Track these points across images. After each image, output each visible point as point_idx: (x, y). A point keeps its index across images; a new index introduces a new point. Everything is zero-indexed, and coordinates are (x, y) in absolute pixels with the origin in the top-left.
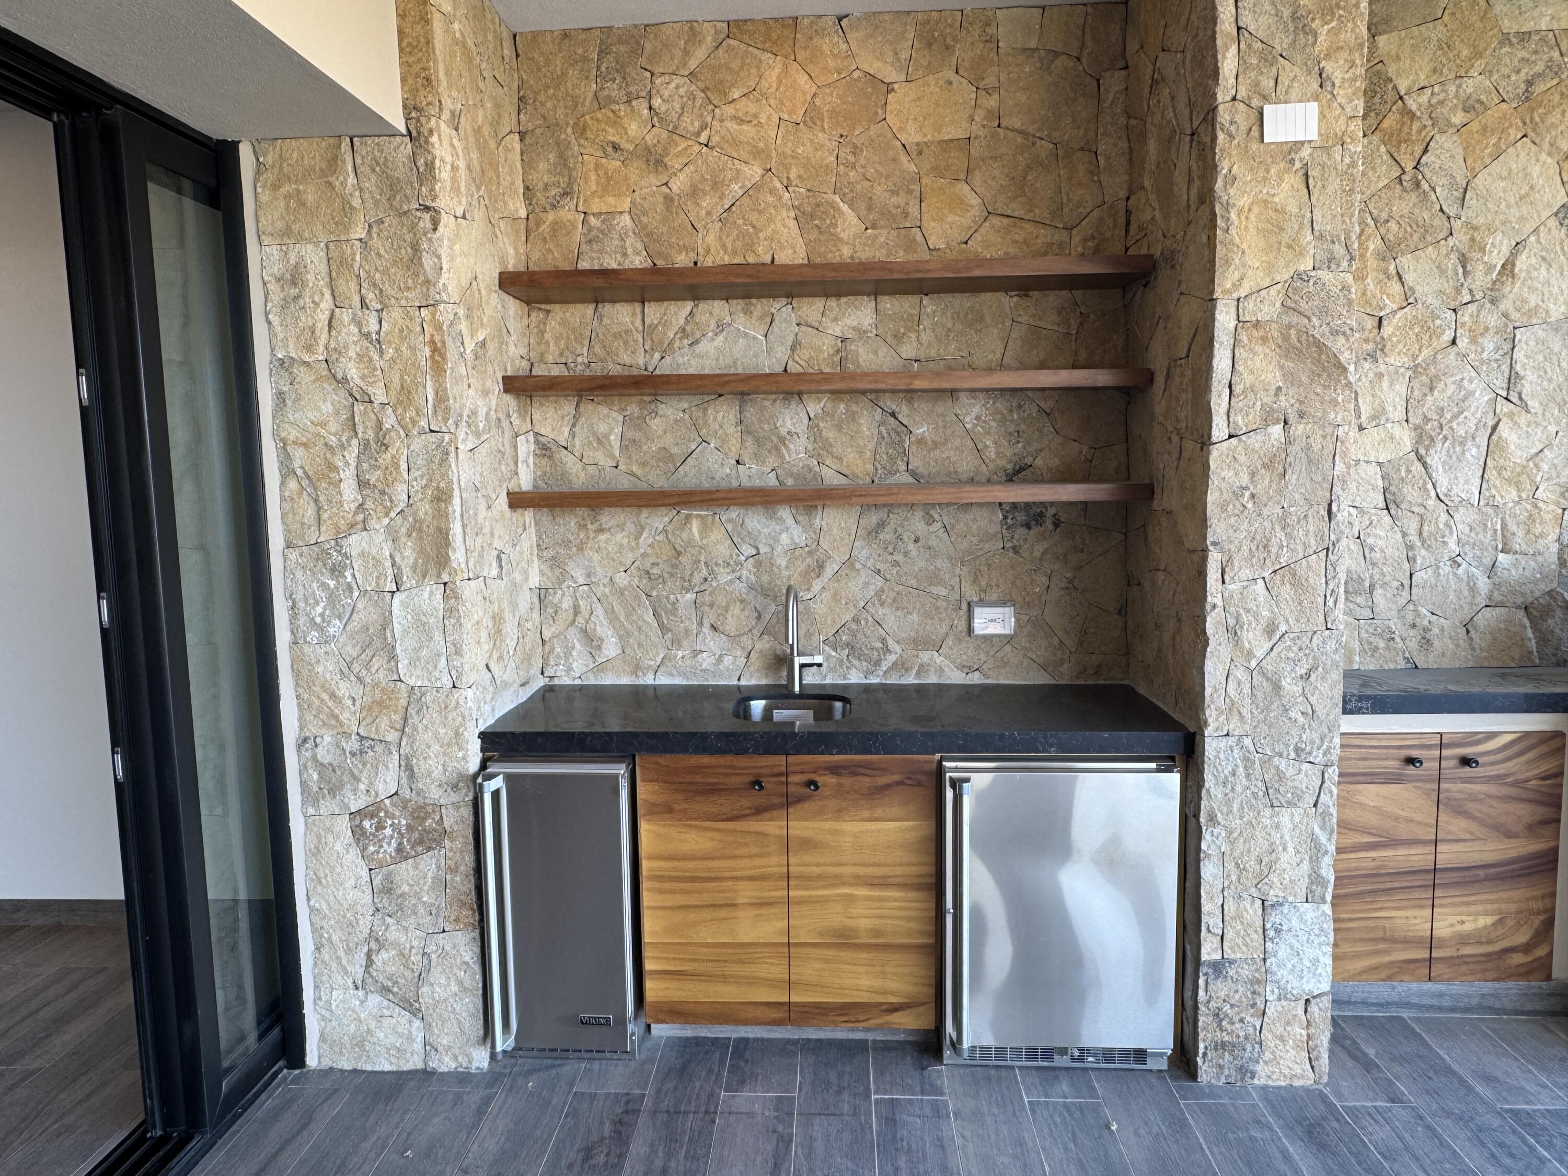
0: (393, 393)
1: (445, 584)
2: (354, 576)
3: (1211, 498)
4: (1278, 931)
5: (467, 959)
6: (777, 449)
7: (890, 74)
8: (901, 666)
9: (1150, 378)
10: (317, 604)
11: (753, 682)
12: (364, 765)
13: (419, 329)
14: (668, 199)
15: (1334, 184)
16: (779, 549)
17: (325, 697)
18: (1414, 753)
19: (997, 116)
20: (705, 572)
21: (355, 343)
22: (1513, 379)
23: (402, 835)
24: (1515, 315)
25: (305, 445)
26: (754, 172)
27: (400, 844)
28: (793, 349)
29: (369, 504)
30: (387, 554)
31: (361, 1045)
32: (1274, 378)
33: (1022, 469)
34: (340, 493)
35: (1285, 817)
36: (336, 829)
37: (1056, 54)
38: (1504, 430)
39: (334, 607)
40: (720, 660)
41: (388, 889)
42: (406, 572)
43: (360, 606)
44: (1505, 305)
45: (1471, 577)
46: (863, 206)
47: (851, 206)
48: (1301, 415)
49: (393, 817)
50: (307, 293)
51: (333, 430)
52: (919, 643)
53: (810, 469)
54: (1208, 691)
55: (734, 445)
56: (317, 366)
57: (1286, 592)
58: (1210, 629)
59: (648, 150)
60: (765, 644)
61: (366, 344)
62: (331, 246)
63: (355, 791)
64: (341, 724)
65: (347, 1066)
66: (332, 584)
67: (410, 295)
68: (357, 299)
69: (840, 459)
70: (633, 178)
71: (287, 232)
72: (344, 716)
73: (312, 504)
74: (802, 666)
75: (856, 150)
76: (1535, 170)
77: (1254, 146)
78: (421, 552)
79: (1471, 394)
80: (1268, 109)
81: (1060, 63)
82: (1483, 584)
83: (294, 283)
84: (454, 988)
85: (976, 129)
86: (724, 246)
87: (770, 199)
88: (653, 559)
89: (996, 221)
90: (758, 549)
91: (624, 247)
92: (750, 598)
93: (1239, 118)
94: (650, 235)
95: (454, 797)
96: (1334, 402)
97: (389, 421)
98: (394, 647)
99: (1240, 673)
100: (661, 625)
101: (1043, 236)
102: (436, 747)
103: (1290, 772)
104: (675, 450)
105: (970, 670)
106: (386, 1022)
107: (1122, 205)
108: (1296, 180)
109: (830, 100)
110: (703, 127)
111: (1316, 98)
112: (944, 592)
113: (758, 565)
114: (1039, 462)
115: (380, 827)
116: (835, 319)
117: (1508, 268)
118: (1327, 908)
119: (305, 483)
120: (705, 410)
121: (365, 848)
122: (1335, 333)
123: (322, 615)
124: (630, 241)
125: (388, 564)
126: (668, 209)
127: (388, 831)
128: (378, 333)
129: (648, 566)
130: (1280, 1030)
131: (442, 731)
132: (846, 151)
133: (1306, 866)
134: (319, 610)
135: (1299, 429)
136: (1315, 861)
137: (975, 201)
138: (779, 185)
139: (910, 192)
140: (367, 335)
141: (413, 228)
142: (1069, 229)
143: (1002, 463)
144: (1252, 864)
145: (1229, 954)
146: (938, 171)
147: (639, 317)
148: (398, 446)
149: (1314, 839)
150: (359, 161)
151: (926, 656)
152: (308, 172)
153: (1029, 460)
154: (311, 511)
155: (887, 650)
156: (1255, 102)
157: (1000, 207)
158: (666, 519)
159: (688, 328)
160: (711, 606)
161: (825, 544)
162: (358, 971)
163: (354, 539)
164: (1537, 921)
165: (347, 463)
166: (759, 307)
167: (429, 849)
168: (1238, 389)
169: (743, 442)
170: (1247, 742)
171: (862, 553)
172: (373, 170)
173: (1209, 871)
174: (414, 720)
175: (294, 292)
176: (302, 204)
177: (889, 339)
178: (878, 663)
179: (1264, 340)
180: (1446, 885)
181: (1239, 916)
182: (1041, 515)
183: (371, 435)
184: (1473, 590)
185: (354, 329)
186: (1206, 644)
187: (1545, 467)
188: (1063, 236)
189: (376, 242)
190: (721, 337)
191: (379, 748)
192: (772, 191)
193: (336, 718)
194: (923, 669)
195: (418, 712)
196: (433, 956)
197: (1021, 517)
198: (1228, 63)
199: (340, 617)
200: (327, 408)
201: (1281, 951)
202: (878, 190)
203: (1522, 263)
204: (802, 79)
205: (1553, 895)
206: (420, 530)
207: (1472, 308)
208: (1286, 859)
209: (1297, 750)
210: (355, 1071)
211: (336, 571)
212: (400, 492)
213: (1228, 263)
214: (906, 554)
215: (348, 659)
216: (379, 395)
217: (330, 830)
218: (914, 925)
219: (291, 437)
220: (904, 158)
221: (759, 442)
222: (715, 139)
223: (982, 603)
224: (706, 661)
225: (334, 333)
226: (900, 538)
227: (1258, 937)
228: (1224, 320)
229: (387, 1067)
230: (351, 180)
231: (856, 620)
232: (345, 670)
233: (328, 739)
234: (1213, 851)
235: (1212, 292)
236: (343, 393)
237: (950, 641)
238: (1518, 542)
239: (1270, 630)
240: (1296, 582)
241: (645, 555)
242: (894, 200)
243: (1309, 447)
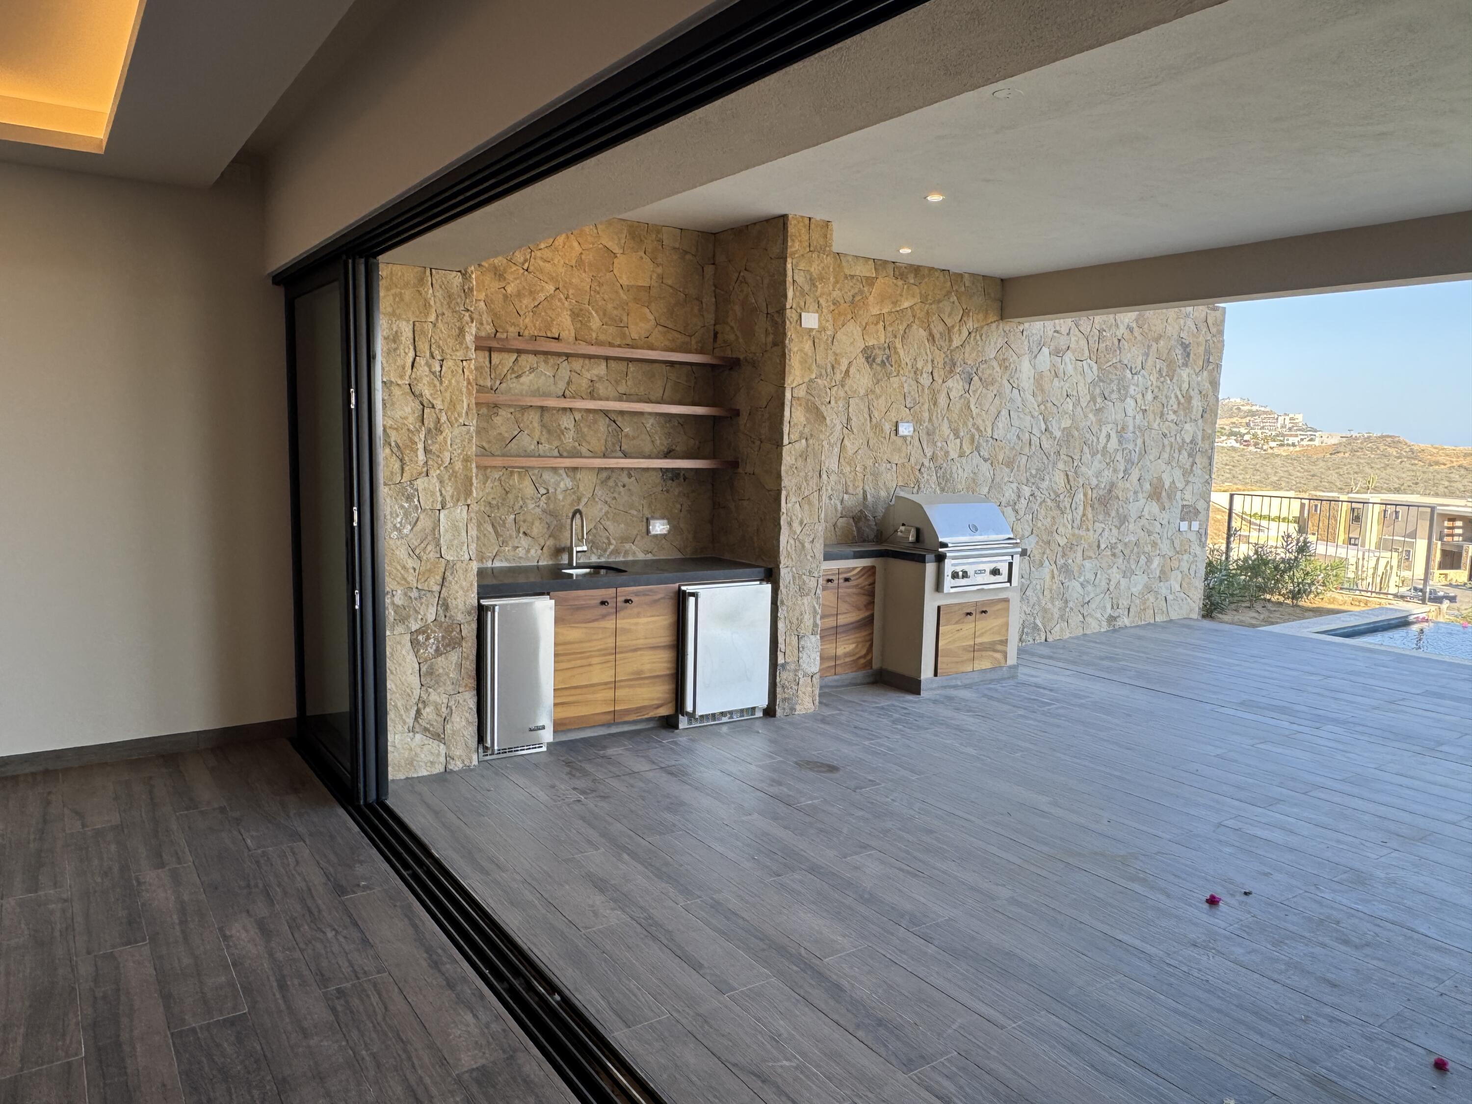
0: (446, 404)
1: (468, 506)
2: (419, 501)
3: (783, 468)
4: (803, 648)
5: (471, 706)
6: (559, 436)
7: (617, 250)
8: (616, 552)
9: (737, 413)
10: (398, 516)
11: (545, 563)
12: (421, 604)
13: (461, 372)
14: (506, 297)
15: (822, 346)
16: (559, 490)
17: (399, 568)
18: (830, 577)
19: (661, 277)
20: (521, 503)
21: (427, 376)
22: (849, 419)
23: (439, 642)
24: (849, 393)
25: (396, 429)
26: (550, 288)
27: (438, 647)
28: (568, 383)
29: (430, 462)
30: (438, 489)
31: (411, 764)
32: (803, 420)
33: (670, 452)
34: (417, 456)
35: (806, 600)
36: (403, 642)
37: (686, 252)
38: (846, 441)
39: (407, 518)
40: (528, 551)
41: (431, 672)
42: (448, 499)
43: (422, 517)
44: (846, 388)
45: (836, 504)
46: (601, 313)
47: (596, 312)
48: (811, 435)
49: (435, 632)
50: (402, 347)
51: (411, 421)
52: (624, 539)
53: (575, 447)
54: (781, 548)
55: (537, 434)
56: (404, 386)
57: (806, 507)
58: (782, 523)
59: (495, 268)
60: (551, 542)
61: (432, 376)
62: (417, 324)
63: (416, 620)
64: (408, 583)
65: (403, 777)
66: (406, 505)
67: (458, 354)
68: (428, 354)
69: (589, 443)
70: (487, 283)
71: (393, 314)
72: (410, 579)
73: (398, 461)
74: (577, 552)
75: (600, 285)
76: (855, 332)
77: (798, 327)
78: (456, 488)
79: (835, 425)
80: (803, 314)
81: (688, 257)
82: (839, 507)
83: (394, 341)
84: (464, 723)
85: (654, 283)
86: (535, 326)
87: (559, 304)
88: (492, 496)
89: (660, 328)
90: (548, 490)
91: (481, 320)
92: (543, 517)
93: (793, 315)
94: (495, 314)
95: (469, 618)
96: (821, 431)
97: (444, 419)
98: (439, 540)
99: (792, 541)
100: (496, 532)
101: (681, 339)
102: (461, 592)
103: (807, 581)
104: (506, 435)
105: (648, 552)
106: (426, 748)
107: (712, 328)
108: (810, 343)
109: (588, 257)
110: (526, 261)
111: (817, 312)
112: (635, 513)
113: (549, 499)
114: (678, 449)
115: (428, 638)
116: (588, 371)
117: (847, 372)
118: (818, 637)
119: (395, 450)
120: (523, 414)
121: (418, 651)
122: (822, 404)
123: (401, 523)
124: (485, 316)
125: (438, 494)
126: (505, 301)
127: (432, 641)
128: (440, 372)
129: (490, 498)
130: (803, 690)
131: (464, 583)
132: (595, 285)
133: (812, 620)
134: (399, 520)
135: (811, 442)
136: (815, 617)
137: (652, 318)
138: (562, 296)
139: (624, 309)
140: (434, 373)
141: (460, 319)
142: (690, 336)
143: (663, 448)
144: (795, 621)
145: (787, 660)
146: (636, 300)
147: (488, 359)
148: (447, 432)
149: (814, 608)
150: (434, 282)
151: (627, 546)
152: (406, 285)
153: (674, 447)
154: (397, 466)
155: (610, 543)
156: (799, 311)
157: (662, 322)
158: (501, 473)
159: (516, 369)
160: (524, 521)
161: (581, 489)
162: (410, 721)
163: (419, 481)
164: (868, 644)
165: (420, 440)
166: (552, 360)
167: (454, 648)
168: (792, 424)
169: (541, 432)
170: (794, 569)
171: (599, 492)
172: (441, 287)
173: (781, 625)
174: (449, 578)
175: (394, 346)
176: (402, 300)
177: (613, 382)
178: (605, 551)
179: (800, 405)
180: (840, 633)
181: (790, 644)
182: (679, 474)
183: (432, 426)
184: (836, 510)
185: (426, 369)
186: (780, 528)
187: (859, 457)
188: (687, 339)
189: (440, 325)
190: (533, 375)
191: (429, 595)
192: (560, 300)
193: (405, 579)
194: (626, 553)
195: (452, 573)
196: (454, 708)
197: (670, 475)
198: (790, 294)
199: (410, 524)
200: (408, 410)
201: (804, 656)
202: (610, 306)
203: (852, 370)
204: (576, 244)
205: (872, 633)
206: (456, 477)
207: (835, 388)
208: (806, 617)
209: (810, 572)
210: (407, 778)
211: (409, 498)
212: (447, 456)
213: (790, 373)
214: (619, 493)
215: (413, 547)
216: (438, 404)
217: (399, 643)
218: (666, 665)
219: (388, 425)
220: (621, 291)
221: (549, 432)
222: (531, 268)
223: (653, 518)
224: (521, 552)
225: (415, 370)
226: (617, 485)
227: (796, 651)
228: (788, 395)
229: (425, 773)
230: (431, 291)
231: (595, 527)
232: (411, 553)
233: (399, 592)
234: (782, 616)
235: (784, 384)
236: (417, 402)
237: (639, 538)
238: (851, 490)
239: (801, 523)
240: (810, 503)
241: (488, 494)
242: (615, 312)
243: (814, 449)
